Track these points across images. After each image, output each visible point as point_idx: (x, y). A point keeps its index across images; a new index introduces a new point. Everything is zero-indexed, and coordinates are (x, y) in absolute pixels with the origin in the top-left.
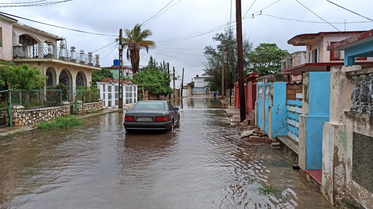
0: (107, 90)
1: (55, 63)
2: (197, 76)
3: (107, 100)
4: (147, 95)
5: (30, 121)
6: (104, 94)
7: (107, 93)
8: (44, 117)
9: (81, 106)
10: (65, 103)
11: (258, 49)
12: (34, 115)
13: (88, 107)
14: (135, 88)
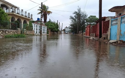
0: (36, 27)
1: (15, 15)
2: (67, 27)
3: (35, 31)
4: (50, 31)
5: (2, 35)
6: (35, 28)
7: (36, 28)
8: (9, 34)
9: (25, 31)
10: (18, 29)
11: (89, 18)
12: (4, 32)
13: (28, 32)
14: (46, 28)
